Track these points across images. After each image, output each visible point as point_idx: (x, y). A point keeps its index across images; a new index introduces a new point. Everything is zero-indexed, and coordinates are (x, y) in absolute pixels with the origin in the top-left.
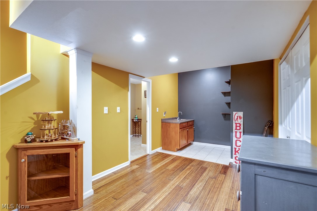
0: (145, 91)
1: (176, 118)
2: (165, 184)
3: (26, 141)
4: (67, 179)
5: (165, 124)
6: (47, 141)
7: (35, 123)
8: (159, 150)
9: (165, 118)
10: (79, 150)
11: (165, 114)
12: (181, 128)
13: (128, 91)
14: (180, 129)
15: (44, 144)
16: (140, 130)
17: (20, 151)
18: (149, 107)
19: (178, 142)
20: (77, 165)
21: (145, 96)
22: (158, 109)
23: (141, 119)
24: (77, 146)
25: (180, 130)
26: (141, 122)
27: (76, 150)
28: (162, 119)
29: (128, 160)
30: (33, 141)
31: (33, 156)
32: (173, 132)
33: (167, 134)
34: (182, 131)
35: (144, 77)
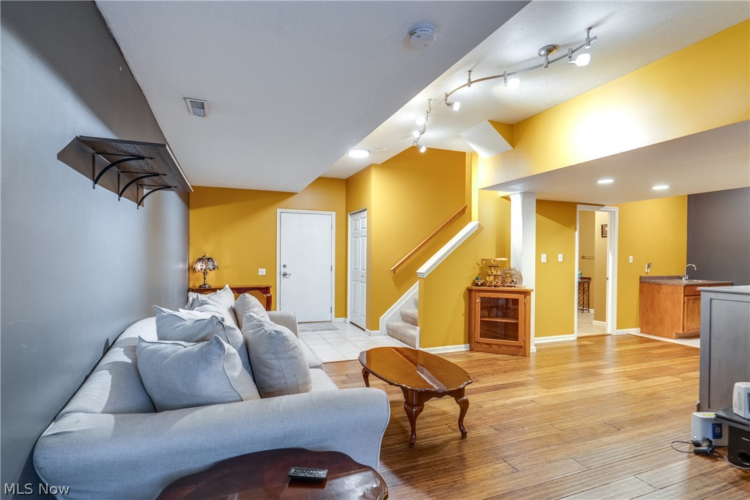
0: (602, 226)
1: (681, 278)
2: (641, 361)
3: (477, 285)
4: (517, 324)
5: (648, 286)
6: (495, 286)
7: (480, 270)
8: (635, 331)
9: (648, 275)
10: (528, 297)
11: (649, 267)
12: (689, 294)
13: (575, 230)
14: (685, 296)
15: (493, 288)
16: (586, 298)
17: (473, 293)
18: (613, 255)
19: (680, 321)
20: (525, 312)
21: (602, 234)
22: (631, 257)
23: (590, 279)
24: (526, 293)
25: (686, 298)
26: (589, 283)
27: (525, 297)
28: (641, 277)
29: (573, 333)
30: (482, 285)
31: (485, 298)
32: (668, 302)
33: (652, 305)
34: (691, 302)
35: (603, 206)
